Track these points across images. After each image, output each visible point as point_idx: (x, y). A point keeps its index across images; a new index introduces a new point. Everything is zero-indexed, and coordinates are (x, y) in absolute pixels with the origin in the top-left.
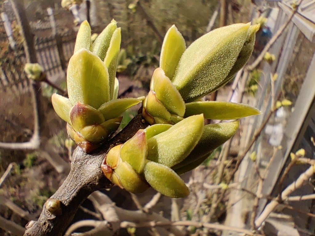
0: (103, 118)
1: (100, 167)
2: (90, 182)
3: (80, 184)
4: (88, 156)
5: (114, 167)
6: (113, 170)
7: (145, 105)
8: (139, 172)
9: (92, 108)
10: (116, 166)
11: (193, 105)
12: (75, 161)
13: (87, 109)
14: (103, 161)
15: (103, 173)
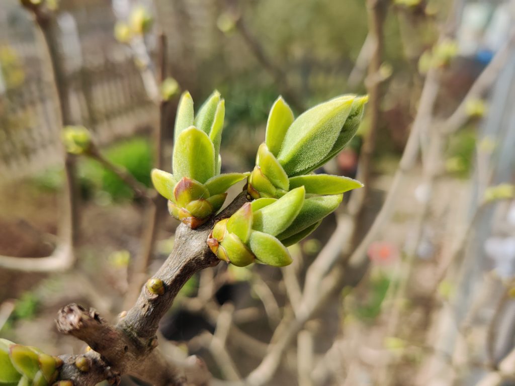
0: (208, 193)
1: (206, 242)
2: (195, 257)
3: (184, 260)
4: (193, 231)
5: (220, 240)
6: (219, 243)
7: (250, 181)
8: (245, 242)
9: (198, 182)
10: (222, 239)
11: (297, 178)
12: (180, 237)
13: (194, 184)
14: (209, 236)
15: (209, 247)
